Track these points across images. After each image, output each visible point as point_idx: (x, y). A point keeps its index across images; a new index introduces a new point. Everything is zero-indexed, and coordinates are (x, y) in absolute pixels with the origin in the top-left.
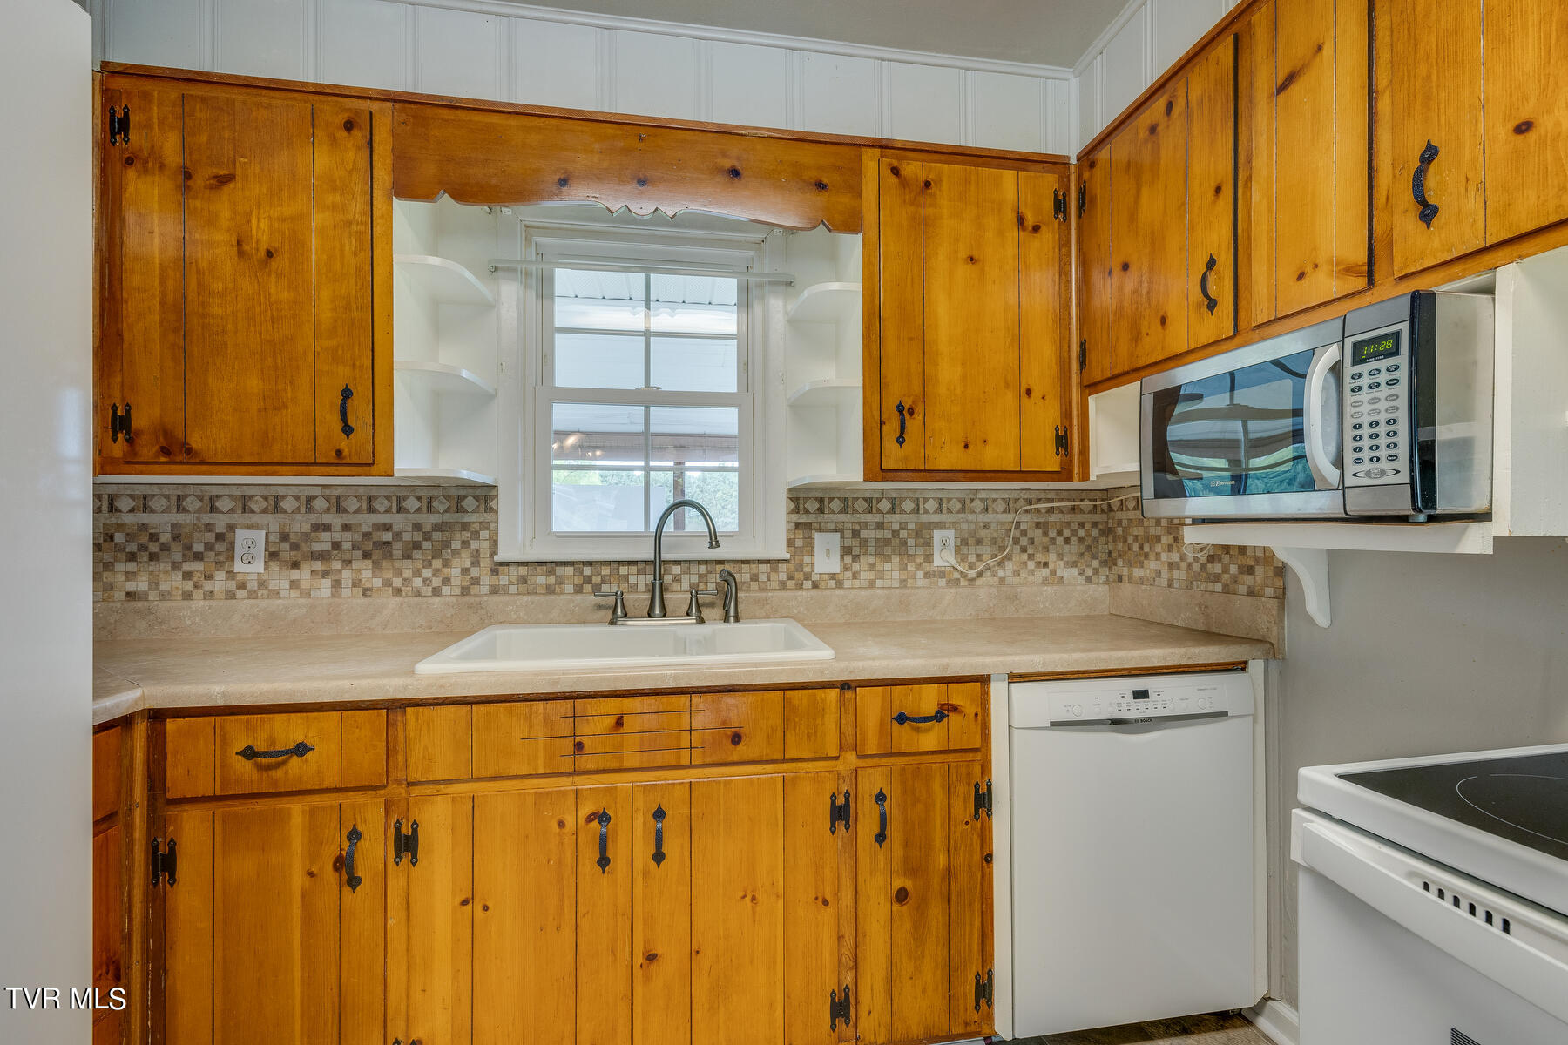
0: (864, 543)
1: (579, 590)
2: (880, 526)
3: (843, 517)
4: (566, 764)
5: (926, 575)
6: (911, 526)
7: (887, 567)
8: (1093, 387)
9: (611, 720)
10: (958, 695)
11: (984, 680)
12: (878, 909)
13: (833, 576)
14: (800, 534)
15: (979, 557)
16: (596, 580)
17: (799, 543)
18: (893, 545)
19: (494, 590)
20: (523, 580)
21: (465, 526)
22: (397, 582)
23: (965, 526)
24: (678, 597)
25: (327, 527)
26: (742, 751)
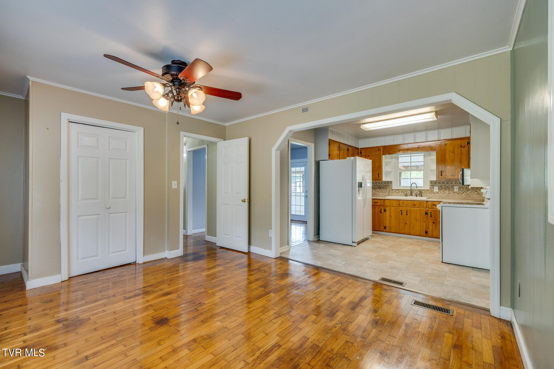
0: (442, 188)
1: (402, 193)
2: (445, 186)
3: (439, 184)
4: (398, 206)
5: (453, 192)
6: (450, 186)
7: (446, 191)
9: (402, 203)
12: (430, 223)
13: (437, 192)
14: (432, 187)
15: (463, 190)
16: (404, 192)
17: (432, 188)
18: (447, 188)
19: (392, 192)
20: (395, 191)
21: (389, 185)
22: (382, 191)
23: (460, 186)
24: (414, 194)
25: (375, 185)
26: (415, 207)
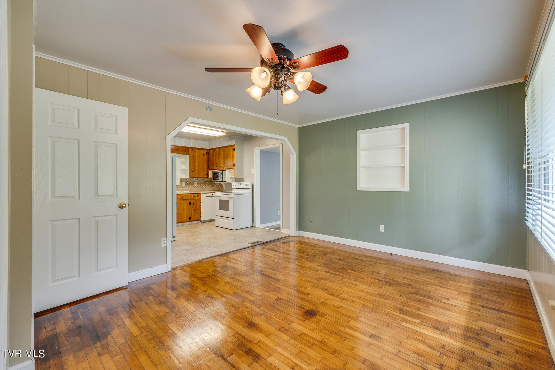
0: (187, 183)
2: (189, 182)
3: (186, 181)
6: (193, 182)
7: (190, 186)
8: (210, 170)
10: (199, 195)
11: (201, 193)
12: (193, 211)
13: (184, 187)
14: (181, 182)
15: (199, 185)
18: (190, 184)
23: (197, 182)
26: (183, 199)
